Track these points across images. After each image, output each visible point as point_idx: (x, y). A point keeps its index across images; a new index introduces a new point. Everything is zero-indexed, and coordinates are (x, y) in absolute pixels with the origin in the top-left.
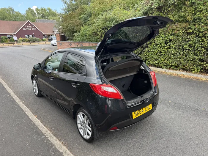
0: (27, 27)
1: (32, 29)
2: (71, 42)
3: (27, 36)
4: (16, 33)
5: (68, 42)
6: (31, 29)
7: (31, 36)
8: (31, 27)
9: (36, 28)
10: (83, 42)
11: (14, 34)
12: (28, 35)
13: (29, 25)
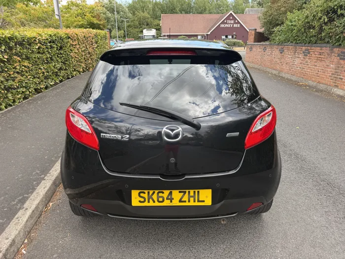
0: (226, 23)
1: (235, 26)
2: (266, 45)
3: (224, 37)
4: (209, 33)
5: (263, 45)
6: (233, 26)
7: (230, 37)
8: (232, 22)
9: (241, 24)
10: (285, 44)
11: (207, 35)
12: (226, 37)
13: (231, 20)
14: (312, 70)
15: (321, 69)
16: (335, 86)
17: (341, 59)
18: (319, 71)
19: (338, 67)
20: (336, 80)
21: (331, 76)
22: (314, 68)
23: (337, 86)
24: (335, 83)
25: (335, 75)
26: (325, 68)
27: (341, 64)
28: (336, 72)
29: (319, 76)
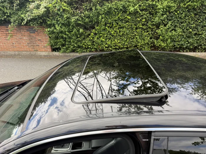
14: (5, 43)
15: (15, 42)
16: (35, 50)
17: (31, 33)
18: (13, 43)
19: (31, 38)
20: (33, 47)
21: (28, 45)
22: (7, 42)
23: (37, 51)
24: (34, 49)
25: (31, 44)
26: (19, 40)
27: (33, 36)
28: (32, 42)
29: (15, 47)
